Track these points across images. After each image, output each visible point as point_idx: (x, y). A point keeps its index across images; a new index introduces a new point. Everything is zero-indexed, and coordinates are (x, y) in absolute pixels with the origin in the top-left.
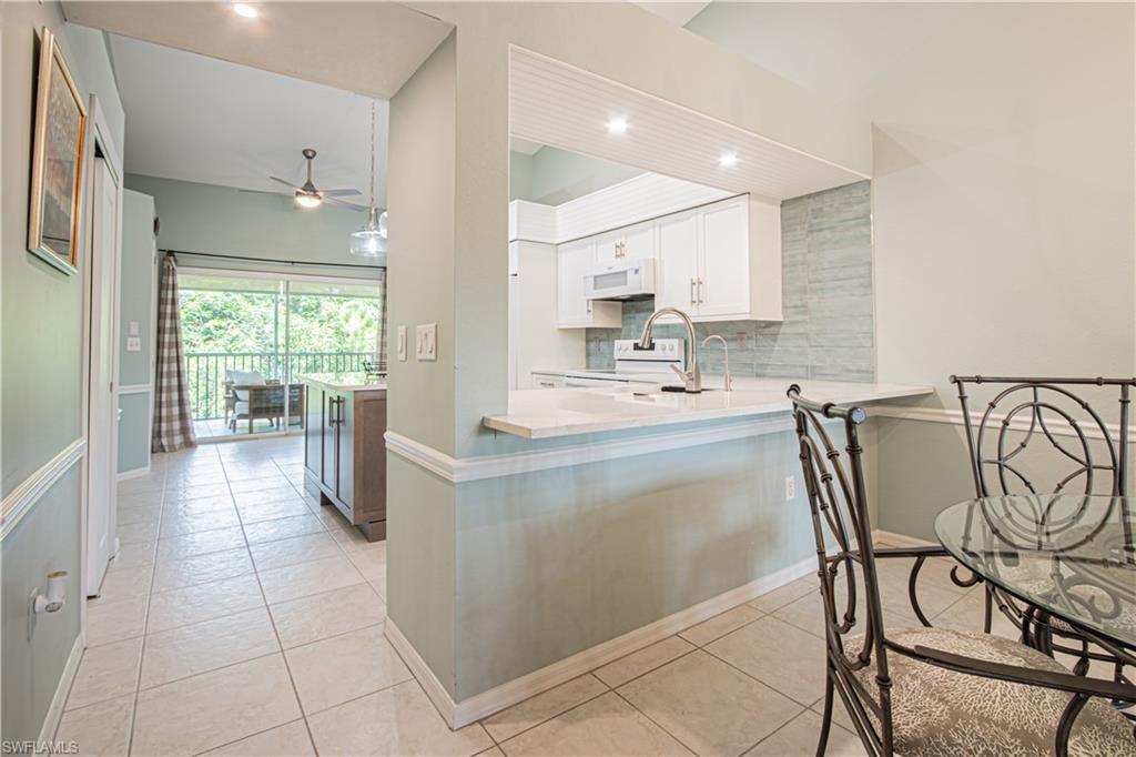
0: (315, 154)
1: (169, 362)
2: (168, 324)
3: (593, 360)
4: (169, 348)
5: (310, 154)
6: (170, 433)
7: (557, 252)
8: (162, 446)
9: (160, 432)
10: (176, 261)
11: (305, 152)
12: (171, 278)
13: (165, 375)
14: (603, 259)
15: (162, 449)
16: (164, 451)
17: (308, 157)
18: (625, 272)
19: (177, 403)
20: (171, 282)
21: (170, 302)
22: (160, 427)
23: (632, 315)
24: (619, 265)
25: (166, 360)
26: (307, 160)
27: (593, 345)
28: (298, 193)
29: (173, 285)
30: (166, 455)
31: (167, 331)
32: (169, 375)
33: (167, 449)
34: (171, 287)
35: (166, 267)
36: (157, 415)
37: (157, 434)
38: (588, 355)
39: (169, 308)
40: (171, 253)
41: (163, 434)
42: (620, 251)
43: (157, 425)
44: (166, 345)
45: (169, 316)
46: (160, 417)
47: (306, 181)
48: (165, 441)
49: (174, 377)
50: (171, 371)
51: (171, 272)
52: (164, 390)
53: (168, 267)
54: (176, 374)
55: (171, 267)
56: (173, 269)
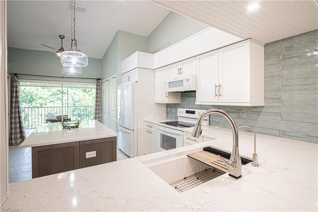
0: (64, 37)
1: (15, 113)
2: (14, 100)
3: (169, 115)
4: (15, 108)
5: (62, 37)
6: (16, 139)
7: (154, 72)
8: (12, 143)
9: (12, 138)
10: (17, 77)
11: (60, 36)
12: (15, 83)
13: (13, 118)
14: (173, 75)
16: (13, 145)
17: (61, 38)
18: (183, 80)
19: (19, 128)
20: (15, 85)
21: (15, 92)
22: (12, 136)
23: (185, 98)
24: (179, 78)
25: (13, 113)
26: (61, 39)
27: (169, 109)
28: (57, 52)
29: (16, 86)
31: (14, 102)
33: (14, 144)
34: (15, 87)
36: (11, 132)
37: (10, 139)
38: (167, 113)
39: (15, 94)
40: (15, 74)
42: (180, 71)
45: (15, 97)
46: (12, 133)
47: (61, 47)
48: (13, 142)
49: (17, 118)
50: (16, 117)
51: (15, 81)
52: (13, 123)
53: (14, 80)
54: (18, 117)
55: (15, 80)
56: (16, 80)
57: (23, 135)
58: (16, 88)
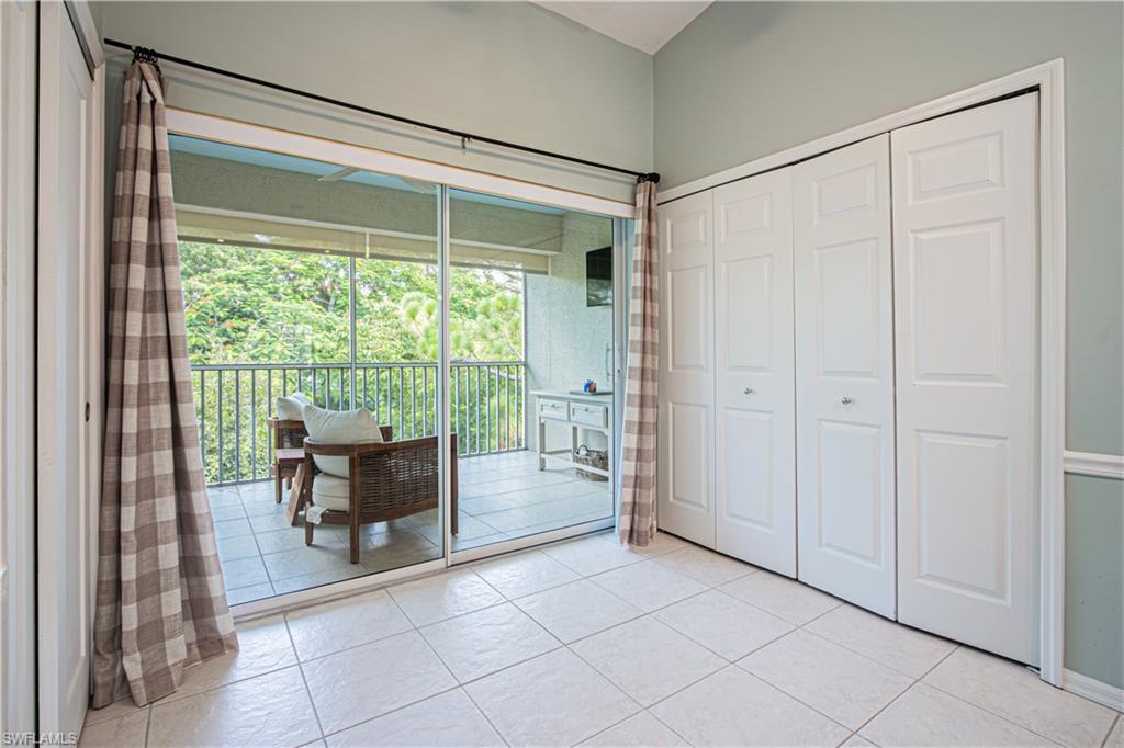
1: (144, 401)
2: (138, 276)
4: (143, 356)
6: (152, 633)
9: (117, 631)
10: (161, 81)
12: (146, 130)
13: (130, 444)
15: (123, 690)
16: (130, 698)
19: (173, 531)
20: (145, 143)
21: (143, 206)
22: (116, 617)
25: (131, 396)
30: (139, 715)
31: (137, 301)
32: (145, 441)
33: (141, 693)
34: (146, 160)
35: (130, 98)
36: (108, 577)
37: (108, 641)
39: (141, 225)
40: (145, 54)
41: (129, 642)
43: (106, 610)
44: (133, 347)
45: (140, 253)
46: (118, 584)
48: (133, 666)
49: (160, 448)
50: (150, 431)
51: (146, 113)
52: (129, 494)
53: (139, 97)
54: (168, 439)
55: (147, 99)
56: (153, 102)
57: (203, 587)
58: (154, 171)
